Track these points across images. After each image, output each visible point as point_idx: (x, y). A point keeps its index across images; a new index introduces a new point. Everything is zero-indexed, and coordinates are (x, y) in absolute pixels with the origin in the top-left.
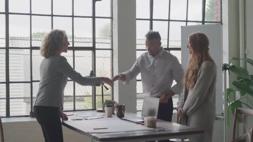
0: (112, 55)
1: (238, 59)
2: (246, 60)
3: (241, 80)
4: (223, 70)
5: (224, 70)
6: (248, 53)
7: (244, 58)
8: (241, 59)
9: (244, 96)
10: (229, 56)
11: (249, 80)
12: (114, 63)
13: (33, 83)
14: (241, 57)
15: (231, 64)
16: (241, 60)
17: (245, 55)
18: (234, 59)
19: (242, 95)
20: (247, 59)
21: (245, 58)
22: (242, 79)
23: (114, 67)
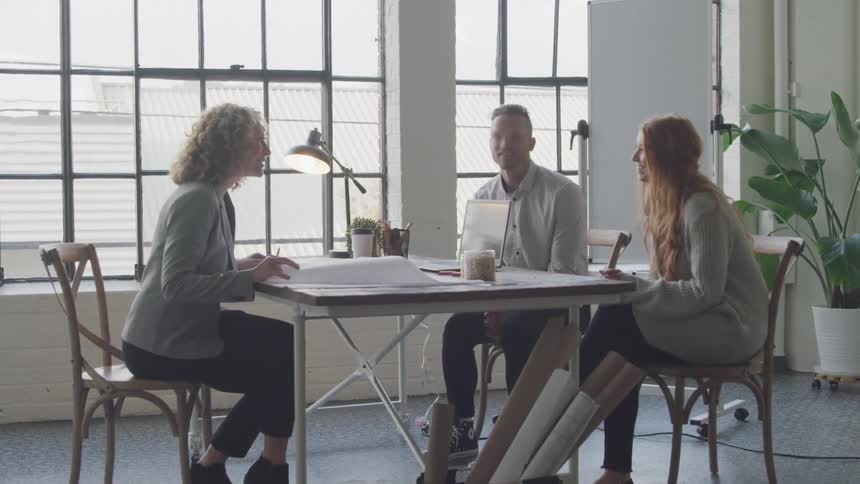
0: (384, 97)
1: (768, 111)
2: (795, 115)
3: (778, 175)
4: (712, 132)
5: (715, 132)
6: (799, 95)
7: (787, 109)
8: (778, 111)
9: (785, 225)
10: (742, 102)
11: (799, 174)
12: (387, 121)
13: (144, 178)
14: (778, 105)
15: (747, 127)
16: (778, 115)
17: (791, 100)
18: (756, 110)
19: (781, 222)
20: (795, 110)
21: (790, 108)
22: (779, 172)
23: (388, 132)
